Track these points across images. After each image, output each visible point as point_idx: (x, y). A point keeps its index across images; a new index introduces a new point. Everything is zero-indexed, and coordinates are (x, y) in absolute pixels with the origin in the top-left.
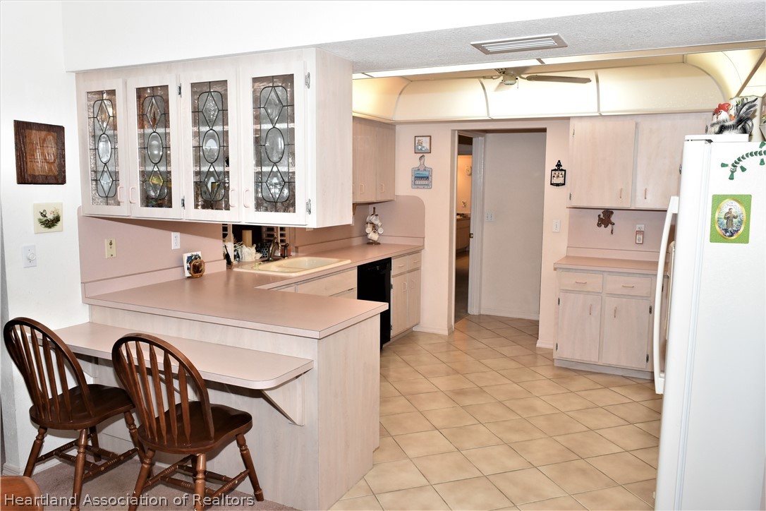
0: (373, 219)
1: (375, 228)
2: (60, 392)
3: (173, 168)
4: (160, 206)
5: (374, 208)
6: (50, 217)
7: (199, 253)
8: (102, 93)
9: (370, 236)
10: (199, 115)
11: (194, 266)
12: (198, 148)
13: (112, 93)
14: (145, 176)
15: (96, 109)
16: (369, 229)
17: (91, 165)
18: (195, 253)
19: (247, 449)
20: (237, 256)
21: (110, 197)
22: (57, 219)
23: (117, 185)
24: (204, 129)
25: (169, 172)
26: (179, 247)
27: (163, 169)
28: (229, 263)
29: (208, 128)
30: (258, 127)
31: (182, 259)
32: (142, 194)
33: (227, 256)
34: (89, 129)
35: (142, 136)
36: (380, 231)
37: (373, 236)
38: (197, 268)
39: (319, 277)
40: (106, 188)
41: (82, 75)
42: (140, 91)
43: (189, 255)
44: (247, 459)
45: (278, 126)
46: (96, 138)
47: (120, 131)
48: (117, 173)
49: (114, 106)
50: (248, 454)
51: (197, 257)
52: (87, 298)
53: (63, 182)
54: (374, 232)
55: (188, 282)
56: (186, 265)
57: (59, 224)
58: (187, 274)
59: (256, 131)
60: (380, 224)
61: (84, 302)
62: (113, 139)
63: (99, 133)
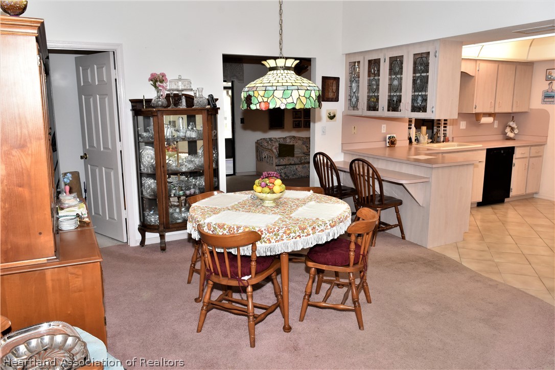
0: (511, 124)
1: (512, 129)
2: (331, 186)
3: (380, 94)
4: (374, 110)
5: (513, 117)
6: (332, 115)
7: (395, 136)
8: (355, 62)
9: (507, 135)
10: (392, 71)
11: (391, 141)
12: (390, 85)
13: (359, 62)
14: (369, 97)
15: (352, 69)
16: (508, 130)
17: (348, 93)
18: (392, 135)
19: (399, 215)
20: (417, 140)
21: (355, 107)
22: (334, 116)
23: (358, 102)
24: (394, 77)
25: (378, 96)
26: (385, 132)
27: (376, 94)
28: (411, 142)
29: (395, 76)
30: (414, 75)
31: (386, 138)
32: (367, 105)
33: (410, 139)
34: (349, 78)
35: (369, 81)
36: (516, 131)
37: (511, 135)
38: (392, 142)
39: (458, 152)
40: (354, 103)
41: (348, 55)
42: (370, 61)
43: (390, 136)
44: (399, 219)
45: (422, 74)
46: (351, 82)
47: (361, 79)
48: (358, 97)
49: (359, 68)
50: (400, 217)
51: (393, 137)
52: (343, 150)
53: (338, 101)
54: (512, 132)
55: (388, 148)
56: (388, 140)
57: (335, 118)
58: (388, 145)
59: (414, 77)
60: (516, 127)
61: (342, 152)
62: (358, 82)
63: (353, 79)
